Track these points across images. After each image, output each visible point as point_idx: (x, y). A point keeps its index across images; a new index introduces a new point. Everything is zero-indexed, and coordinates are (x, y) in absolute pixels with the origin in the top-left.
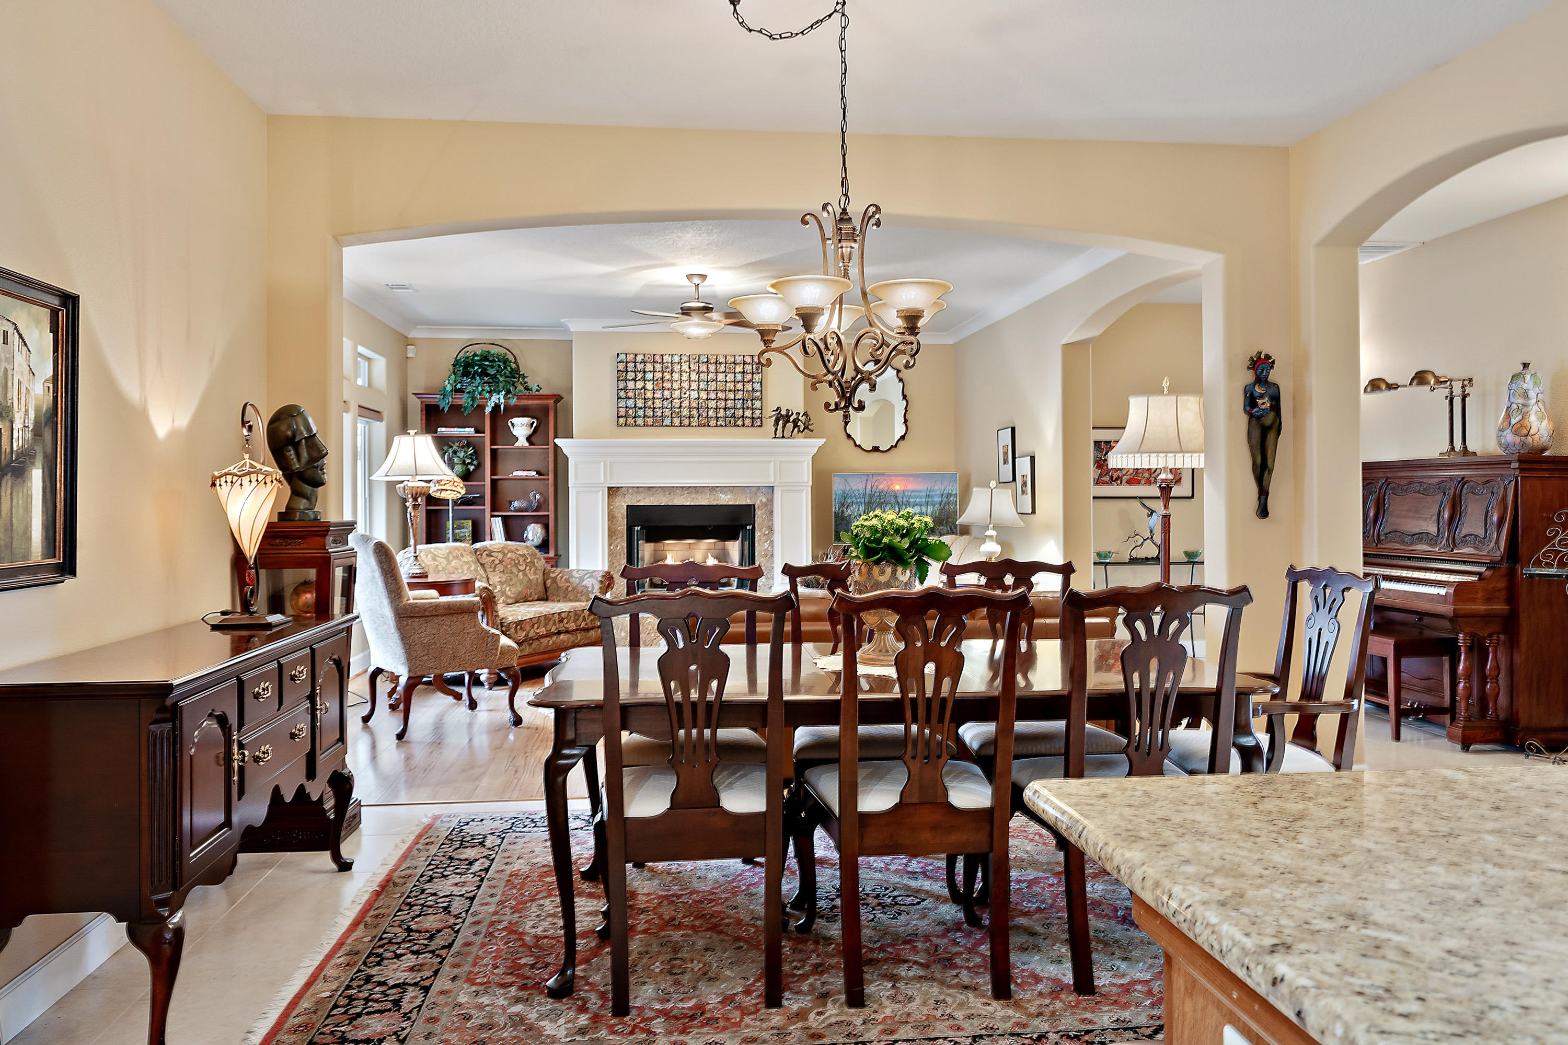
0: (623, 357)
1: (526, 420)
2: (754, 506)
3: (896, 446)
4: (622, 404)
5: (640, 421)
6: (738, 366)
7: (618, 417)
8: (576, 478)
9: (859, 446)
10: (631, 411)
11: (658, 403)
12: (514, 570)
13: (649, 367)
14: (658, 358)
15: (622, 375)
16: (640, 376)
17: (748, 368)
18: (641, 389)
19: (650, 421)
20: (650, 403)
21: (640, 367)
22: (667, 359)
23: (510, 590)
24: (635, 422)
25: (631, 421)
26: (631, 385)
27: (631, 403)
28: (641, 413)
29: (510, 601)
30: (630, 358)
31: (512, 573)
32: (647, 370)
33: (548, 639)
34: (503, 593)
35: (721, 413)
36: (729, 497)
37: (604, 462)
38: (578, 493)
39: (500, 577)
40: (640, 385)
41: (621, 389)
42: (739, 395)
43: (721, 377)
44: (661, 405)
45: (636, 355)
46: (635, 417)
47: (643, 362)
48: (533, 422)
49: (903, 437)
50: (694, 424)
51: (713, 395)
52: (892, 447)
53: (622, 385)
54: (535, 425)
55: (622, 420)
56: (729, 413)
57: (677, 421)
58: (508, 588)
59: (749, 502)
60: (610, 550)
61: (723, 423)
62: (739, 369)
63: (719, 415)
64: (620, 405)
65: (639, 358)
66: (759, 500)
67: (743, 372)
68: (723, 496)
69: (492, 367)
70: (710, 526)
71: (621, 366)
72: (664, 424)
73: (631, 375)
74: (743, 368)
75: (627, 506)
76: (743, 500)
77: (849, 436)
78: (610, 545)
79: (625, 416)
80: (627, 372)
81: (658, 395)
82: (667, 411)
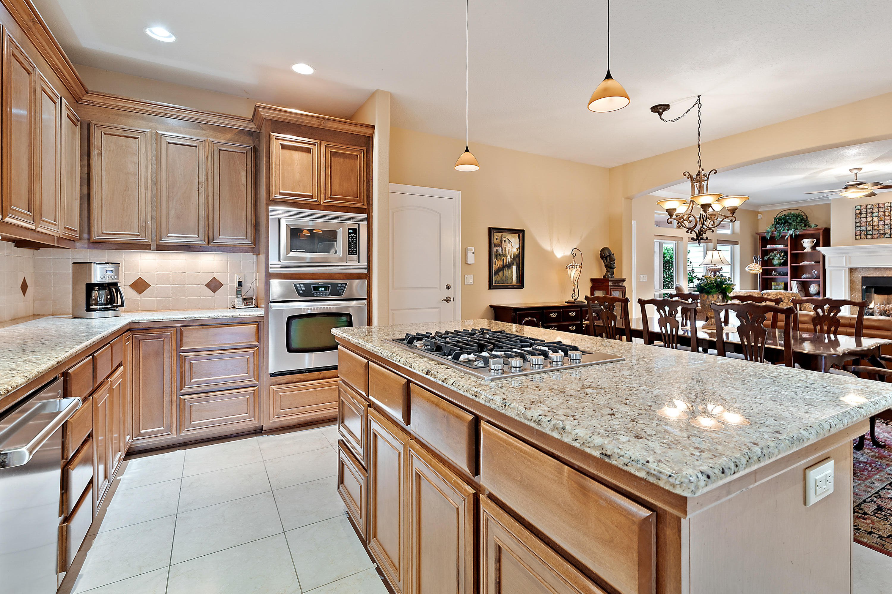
0: (859, 207)
1: (810, 240)
4: (858, 229)
5: (869, 237)
7: (856, 235)
8: (829, 264)
10: (863, 232)
11: (881, 227)
13: (876, 210)
14: (881, 205)
15: (858, 215)
16: (869, 215)
18: (870, 221)
19: (876, 236)
20: (876, 227)
21: (869, 211)
22: (887, 205)
24: (866, 237)
25: (863, 236)
26: (864, 220)
27: (864, 228)
28: (870, 233)
30: (864, 207)
32: (874, 212)
37: (846, 256)
38: (831, 271)
40: (869, 219)
41: (858, 222)
44: (883, 228)
45: (867, 205)
46: (866, 235)
47: (872, 208)
48: (815, 240)
53: (858, 220)
54: (815, 242)
55: (858, 237)
65: (869, 207)
69: (790, 219)
71: (858, 212)
72: (885, 237)
73: (864, 215)
75: (862, 277)
79: (860, 235)
80: (861, 214)
81: (882, 223)
82: (887, 230)
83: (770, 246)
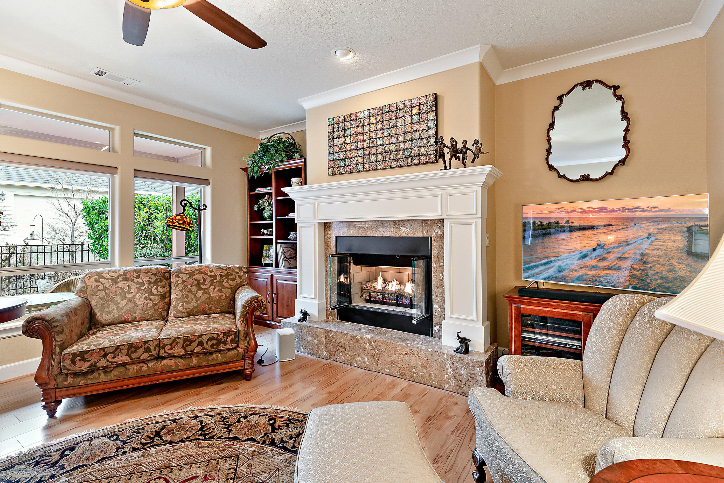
0: (331, 121)
2: (431, 238)
3: (612, 173)
5: (342, 170)
6: (413, 109)
7: (328, 168)
9: (564, 177)
10: (336, 163)
11: (354, 154)
12: (194, 289)
13: (348, 125)
14: (353, 116)
15: (331, 135)
16: (342, 133)
17: (423, 108)
18: (342, 144)
19: (348, 168)
20: (348, 154)
21: (342, 126)
22: (360, 115)
23: (182, 306)
24: (339, 170)
25: (336, 170)
26: (336, 142)
27: (336, 156)
28: (343, 163)
29: (179, 315)
30: (336, 120)
31: (190, 291)
32: (346, 128)
33: (141, 364)
34: (176, 307)
35: (401, 154)
36: (408, 230)
37: (315, 203)
39: (177, 295)
40: (342, 140)
41: (331, 147)
42: (416, 135)
43: (400, 122)
44: (356, 155)
45: (339, 117)
46: (339, 167)
47: (344, 121)
49: (622, 162)
50: (380, 167)
51: (394, 140)
52: (607, 174)
53: (331, 143)
55: (330, 170)
56: (407, 154)
57: (367, 166)
58: (180, 305)
59: (426, 235)
60: (326, 271)
61: (402, 164)
62: (415, 111)
63: (399, 156)
64: (330, 158)
65: (341, 119)
66: (434, 233)
67: (419, 114)
68: (404, 229)
70: (398, 256)
71: (330, 129)
72: (358, 170)
73: (336, 134)
74: (419, 110)
75: (337, 237)
76: (421, 233)
77: (551, 168)
78: (326, 267)
79: (333, 167)
80: (334, 132)
81: (354, 147)
82: (360, 158)
83: (258, 189)
